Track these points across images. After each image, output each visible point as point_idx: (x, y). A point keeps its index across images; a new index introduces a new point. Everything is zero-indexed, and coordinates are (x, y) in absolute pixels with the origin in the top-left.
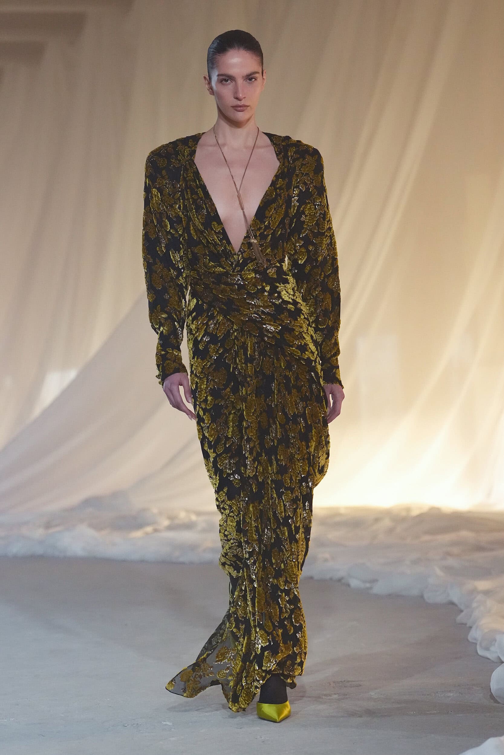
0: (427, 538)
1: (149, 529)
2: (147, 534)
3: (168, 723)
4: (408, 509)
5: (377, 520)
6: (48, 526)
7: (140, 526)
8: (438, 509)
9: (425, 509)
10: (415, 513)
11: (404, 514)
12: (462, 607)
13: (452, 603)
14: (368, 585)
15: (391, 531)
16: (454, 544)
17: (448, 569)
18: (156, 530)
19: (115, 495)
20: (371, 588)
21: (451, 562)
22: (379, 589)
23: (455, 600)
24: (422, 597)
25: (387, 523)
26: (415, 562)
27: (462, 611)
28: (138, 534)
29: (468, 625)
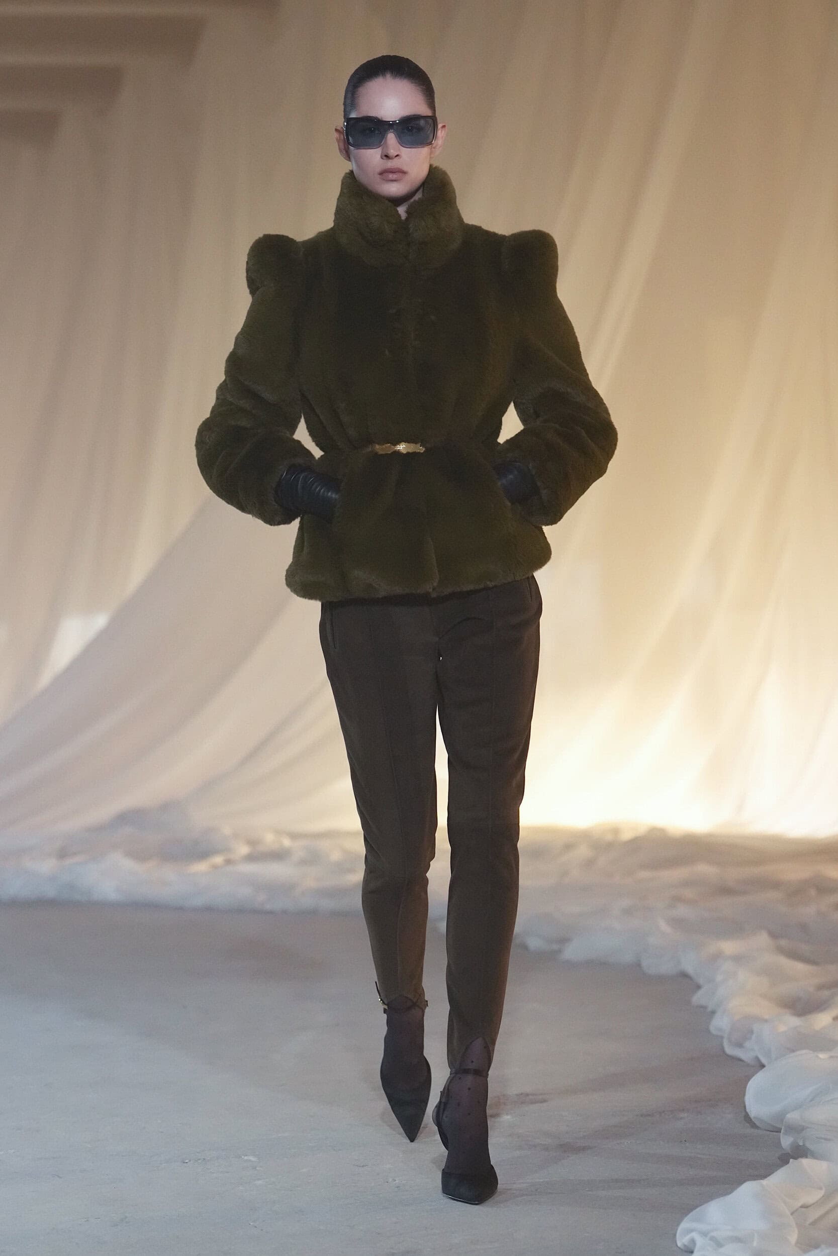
0: (644, 874)
1: (218, 860)
2: (215, 867)
3: (252, 1158)
4: (616, 831)
5: (568, 847)
6: (62, 854)
7: (204, 855)
8: (662, 830)
9: (642, 830)
10: (626, 836)
11: (609, 837)
12: (701, 981)
13: (684, 975)
14: (555, 947)
15: (589, 863)
16: (687, 883)
17: (678, 923)
18: (228, 862)
19: (166, 807)
20: (559, 951)
21: (682, 911)
22: (571, 952)
23: (690, 970)
24: (638, 965)
25: (583, 852)
26: (628, 912)
27: (699, 987)
28: (201, 867)
29: (709, 1009)
